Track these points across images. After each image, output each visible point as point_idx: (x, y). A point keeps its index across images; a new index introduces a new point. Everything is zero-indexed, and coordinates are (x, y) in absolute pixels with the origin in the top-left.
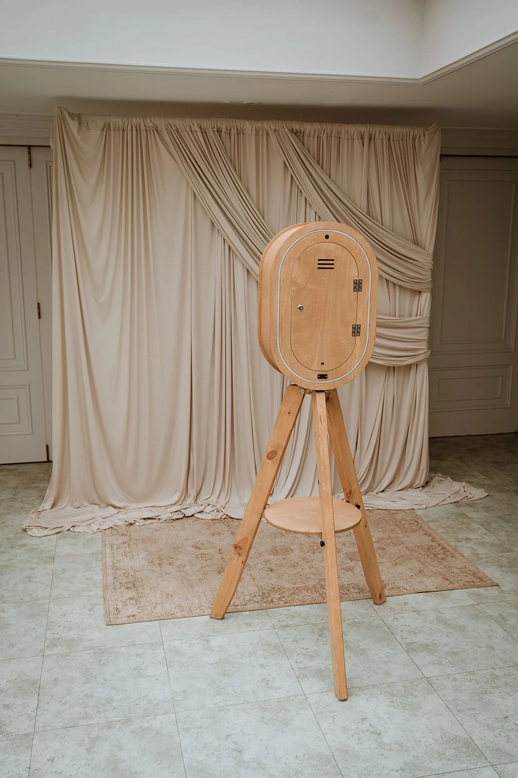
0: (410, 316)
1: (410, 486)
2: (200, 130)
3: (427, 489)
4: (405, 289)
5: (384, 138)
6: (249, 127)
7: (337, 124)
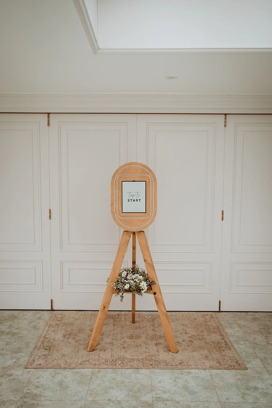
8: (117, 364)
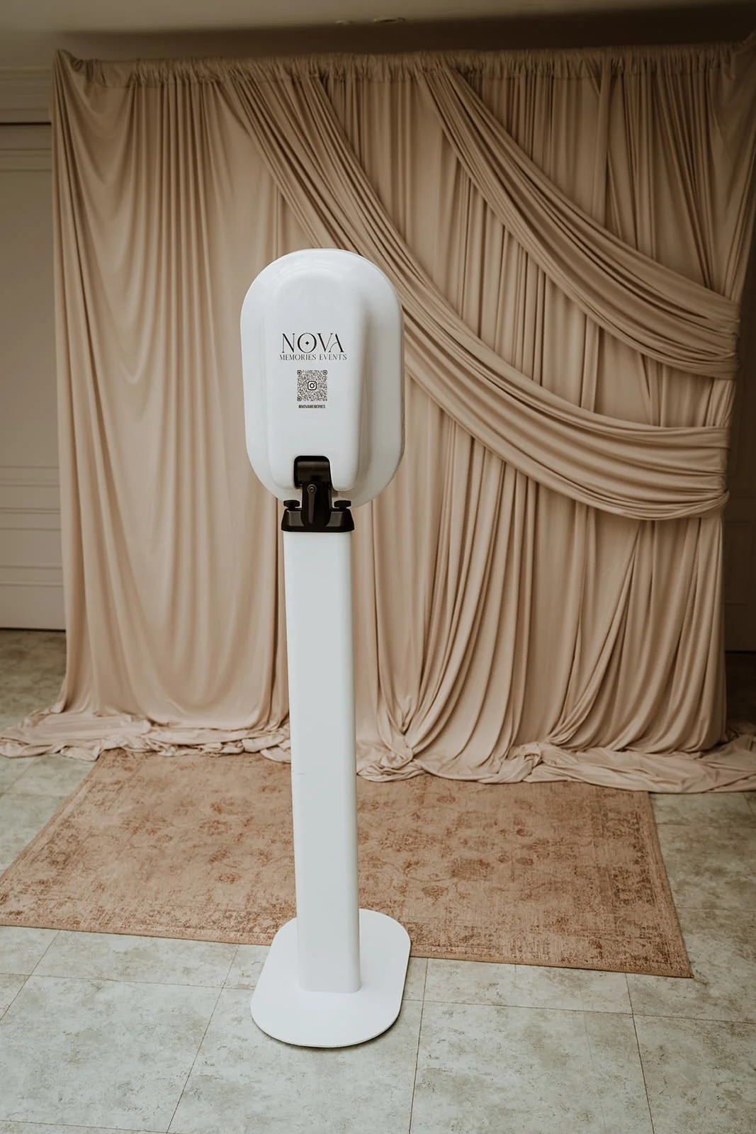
0: (692, 424)
1: (678, 747)
2: (288, 77)
3: (710, 757)
4: (682, 373)
5: (643, 71)
6: (376, 65)
7: (547, 50)
8: (257, 929)
